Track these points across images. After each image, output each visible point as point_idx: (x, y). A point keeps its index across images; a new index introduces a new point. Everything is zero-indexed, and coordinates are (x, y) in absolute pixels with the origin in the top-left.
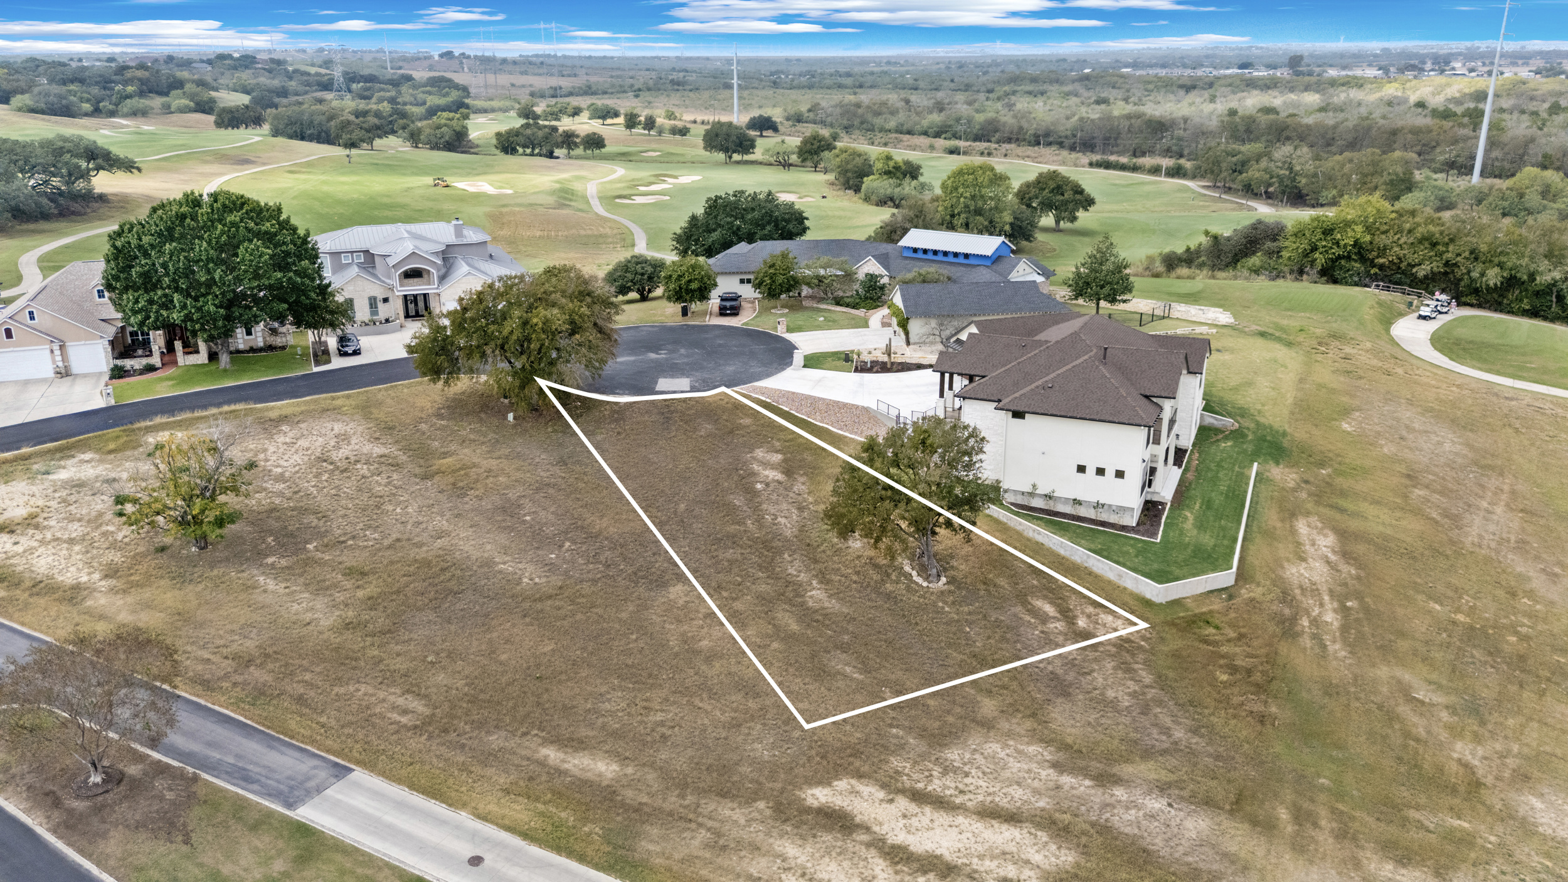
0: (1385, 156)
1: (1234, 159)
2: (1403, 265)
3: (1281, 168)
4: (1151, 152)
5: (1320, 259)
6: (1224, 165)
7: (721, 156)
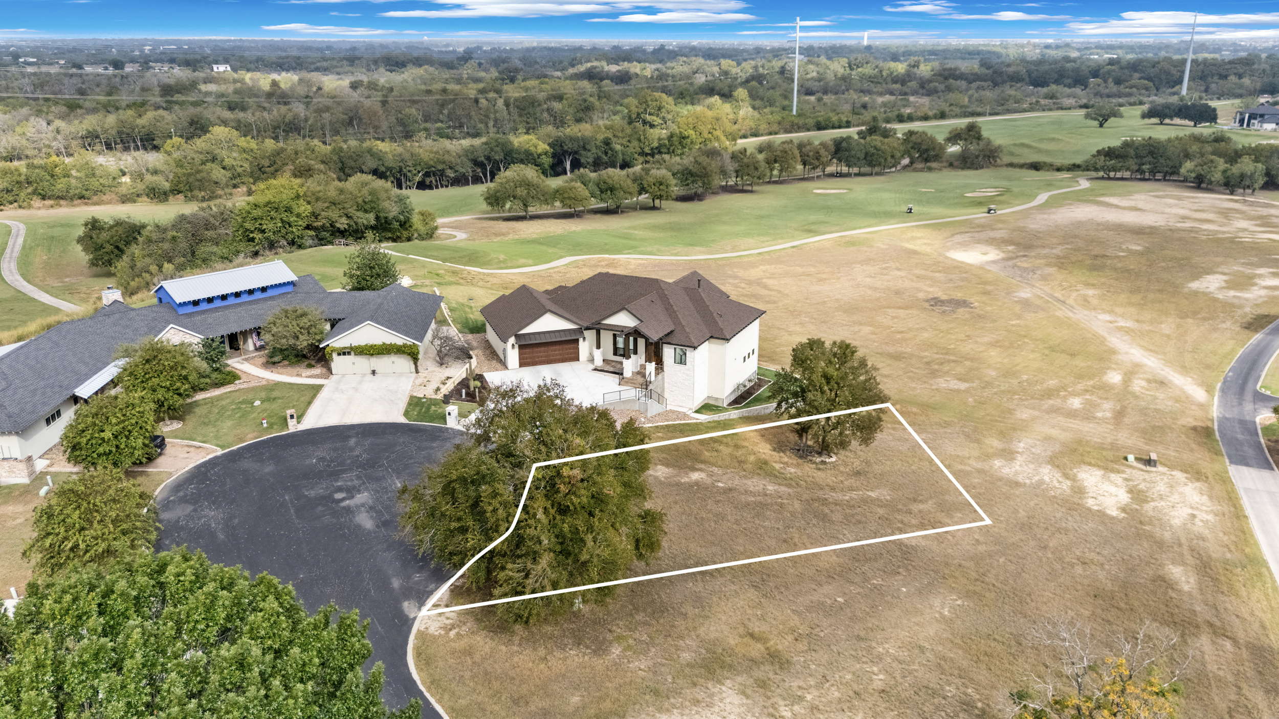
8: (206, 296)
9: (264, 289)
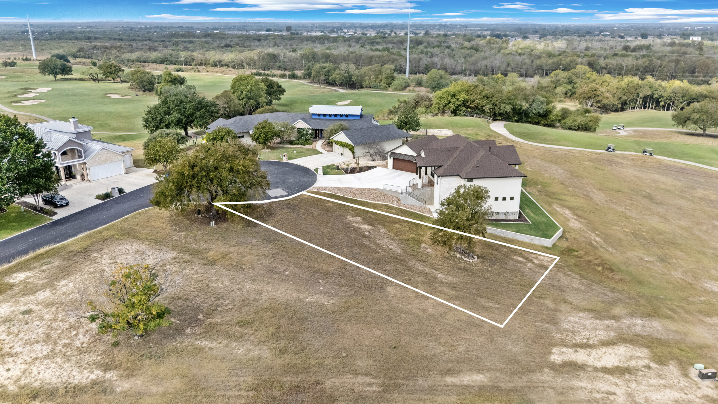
0: (382, 67)
1: (325, 70)
2: (479, 107)
3: (345, 73)
4: (273, 68)
5: (452, 107)
6: (321, 73)
7: (51, 77)
8: (323, 113)
9: (347, 116)
